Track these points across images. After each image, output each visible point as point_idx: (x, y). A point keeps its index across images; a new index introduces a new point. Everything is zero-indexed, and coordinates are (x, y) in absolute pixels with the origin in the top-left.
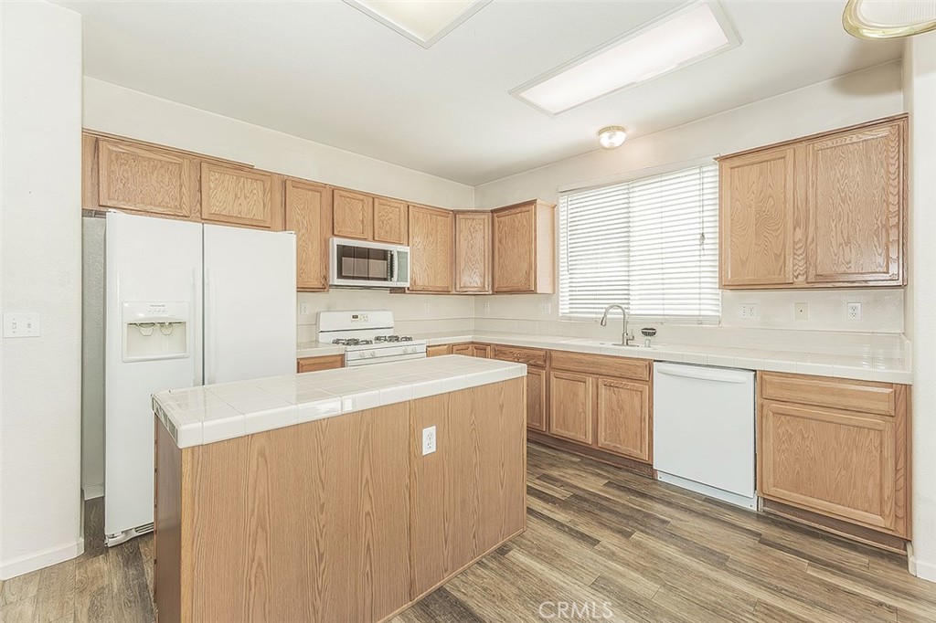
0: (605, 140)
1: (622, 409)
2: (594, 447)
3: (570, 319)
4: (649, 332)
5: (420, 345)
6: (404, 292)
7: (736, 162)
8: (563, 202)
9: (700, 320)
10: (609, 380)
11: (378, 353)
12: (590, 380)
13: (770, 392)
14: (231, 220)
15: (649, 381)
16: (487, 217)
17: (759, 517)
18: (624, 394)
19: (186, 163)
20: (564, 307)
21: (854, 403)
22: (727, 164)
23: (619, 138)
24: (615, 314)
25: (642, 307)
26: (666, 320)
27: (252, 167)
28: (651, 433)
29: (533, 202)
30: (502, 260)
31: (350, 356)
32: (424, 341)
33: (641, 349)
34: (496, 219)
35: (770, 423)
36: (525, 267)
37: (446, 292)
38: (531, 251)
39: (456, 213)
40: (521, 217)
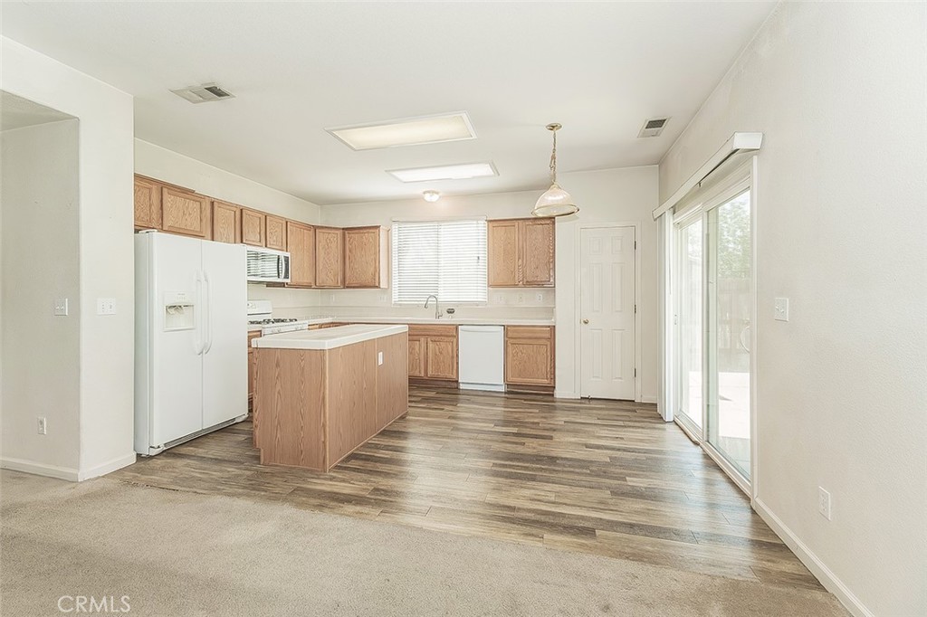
0: (427, 197)
1: (441, 353)
2: (426, 378)
3: (400, 305)
4: (451, 311)
5: (304, 324)
6: (284, 286)
7: (495, 224)
8: (395, 227)
9: (477, 304)
10: (434, 338)
11: (283, 329)
12: (422, 339)
13: (510, 334)
14: (181, 231)
15: (457, 336)
16: (340, 232)
17: (505, 393)
18: (443, 345)
19: (154, 187)
20: (395, 297)
21: (538, 335)
22: (491, 224)
23: (435, 198)
24: (432, 301)
25: (446, 296)
26: (460, 304)
27: (193, 192)
28: (457, 363)
29: (377, 227)
30: (352, 265)
31: (265, 331)
32: (307, 321)
33: (446, 319)
34: (347, 235)
35: (510, 349)
36: (372, 269)
37: (309, 287)
38: (377, 261)
39: (315, 228)
40: (367, 236)
